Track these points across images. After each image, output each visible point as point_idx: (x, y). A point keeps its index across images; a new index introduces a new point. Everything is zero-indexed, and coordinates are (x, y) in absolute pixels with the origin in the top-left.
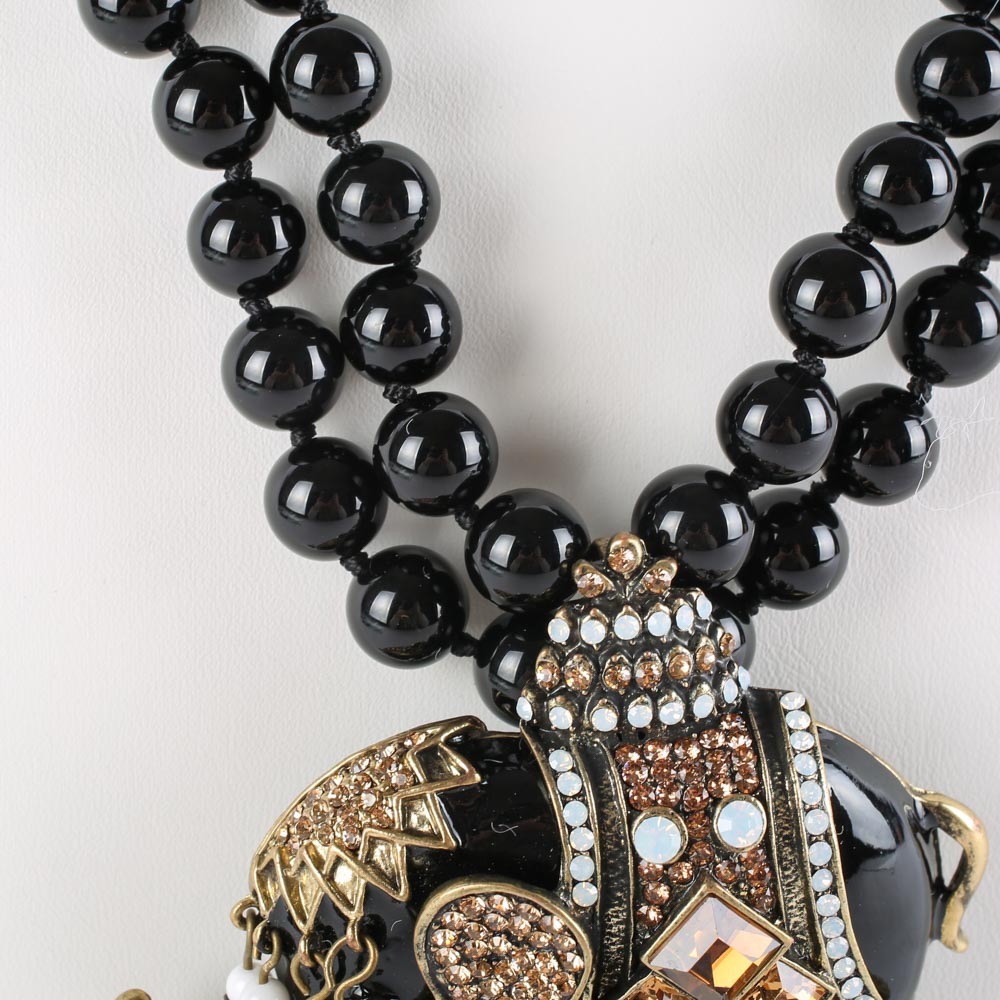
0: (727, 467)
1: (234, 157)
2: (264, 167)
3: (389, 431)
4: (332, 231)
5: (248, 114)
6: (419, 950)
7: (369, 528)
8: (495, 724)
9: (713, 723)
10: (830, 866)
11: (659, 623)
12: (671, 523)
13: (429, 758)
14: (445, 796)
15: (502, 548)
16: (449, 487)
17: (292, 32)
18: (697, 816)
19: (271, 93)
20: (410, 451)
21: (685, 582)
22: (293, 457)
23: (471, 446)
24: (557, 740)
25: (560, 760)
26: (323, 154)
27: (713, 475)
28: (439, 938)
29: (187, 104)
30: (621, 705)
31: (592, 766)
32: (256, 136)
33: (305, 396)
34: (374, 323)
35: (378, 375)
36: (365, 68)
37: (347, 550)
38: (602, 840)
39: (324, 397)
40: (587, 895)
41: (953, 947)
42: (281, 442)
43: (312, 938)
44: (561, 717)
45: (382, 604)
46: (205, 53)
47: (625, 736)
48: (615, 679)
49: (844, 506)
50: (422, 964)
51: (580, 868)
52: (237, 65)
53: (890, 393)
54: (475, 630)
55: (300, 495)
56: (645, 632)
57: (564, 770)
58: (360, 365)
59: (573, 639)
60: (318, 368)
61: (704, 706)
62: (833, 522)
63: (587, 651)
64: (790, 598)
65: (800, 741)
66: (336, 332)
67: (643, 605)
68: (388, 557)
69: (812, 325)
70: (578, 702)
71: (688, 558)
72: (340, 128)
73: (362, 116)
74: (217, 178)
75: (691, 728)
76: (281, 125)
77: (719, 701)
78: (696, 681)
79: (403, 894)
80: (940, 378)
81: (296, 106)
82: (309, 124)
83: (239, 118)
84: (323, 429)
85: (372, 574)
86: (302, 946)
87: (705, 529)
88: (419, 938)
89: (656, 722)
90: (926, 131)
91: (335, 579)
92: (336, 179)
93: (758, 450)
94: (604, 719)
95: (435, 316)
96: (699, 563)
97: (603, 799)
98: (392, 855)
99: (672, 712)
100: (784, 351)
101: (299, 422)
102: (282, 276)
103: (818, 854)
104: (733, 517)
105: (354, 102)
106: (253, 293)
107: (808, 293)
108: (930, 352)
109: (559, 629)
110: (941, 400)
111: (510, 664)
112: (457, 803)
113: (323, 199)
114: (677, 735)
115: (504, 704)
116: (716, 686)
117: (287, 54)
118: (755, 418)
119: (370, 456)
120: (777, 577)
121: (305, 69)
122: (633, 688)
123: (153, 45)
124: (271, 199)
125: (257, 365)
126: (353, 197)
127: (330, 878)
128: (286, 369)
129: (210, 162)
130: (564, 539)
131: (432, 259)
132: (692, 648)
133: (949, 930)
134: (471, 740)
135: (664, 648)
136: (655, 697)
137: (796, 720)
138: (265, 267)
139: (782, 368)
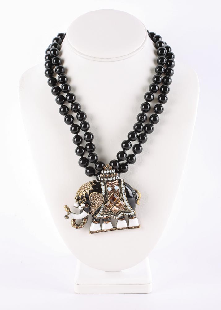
0: (118, 160)
1: (77, 133)
2: (79, 134)
3: (89, 156)
4: (85, 140)
5: (78, 130)
6: (90, 199)
7: (87, 165)
8: (97, 181)
9: (115, 180)
10: (124, 192)
11: (110, 171)
12: (112, 164)
13: (91, 183)
14: (92, 186)
15: (98, 166)
16: (94, 160)
17: (82, 123)
18: (113, 187)
19: (80, 128)
20: (90, 157)
21: (113, 169)
22: (81, 159)
23: (96, 157)
24: (102, 181)
25: (102, 183)
26: (84, 133)
27: (116, 160)
28: (91, 197)
29: (73, 128)
30: (107, 178)
31: (105, 183)
32: (79, 131)
33: (82, 153)
34: (88, 147)
35: (88, 152)
36: (88, 126)
37: (85, 166)
38: (105, 189)
39: (84, 154)
40: (104, 194)
41: (138, 204)
42: (80, 157)
43: (81, 198)
44: (102, 179)
45: (88, 171)
46: (75, 124)
47: (108, 181)
48: (107, 176)
49: (128, 164)
50: (90, 200)
51: (103, 191)
52: (77, 125)
53: (132, 155)
54: (96, 174)
55: (81, 162)
56: (109, 172)
57: (102, 184)
58: (87, 151)
59: (103, 173)
60: (83, 151)
61: (114, 179)
62: (127, 166)
63: (104, 174)
64: (124, 172)
65: (122, 184)
66: (85, 148)
67: (109, 170)
68: (89, 167)
69: (124, 148)
70: (103, 178)
71: (113, 167)
72: (86, 131)
73: (87, 130)
74: (75, 135)
75: (113, 181)
76: (81, 131)
77: (116, 179)
78: (114, 177)
79: (89, 194)
80: (137, 153)
81: (82, 129)
82: (83, 130)
83: (77, 130)
84: (84, 156)
85: (87, 169)
86: (80, 199)
87: (115, 165)
88: (90, 197)
89: (110, 180)
90: (135, 132)
91: (84, 169)
92: (85, 135)
93: (120, 158)
94: (106, 179)
95: (93, 147)
96: (114, 167)
97: (105, 186)
98: (88, 191)
99: (111, 179)
100: (122, 150)
101: (82, 155)
102: (81, 143)
103: (123, 191)
104: (118, 164)
105: (87, 128)
106: (78, 144)
107: (124, 145)
108: (135, 151)
109: (102, 172)
110: (137, 155)
111: (99, 176)
112: (93, 187)
113: (84, 137)
114: (112, 181)
115: (98, 179)
116: (115, 177)
117: (81, 124)
118: (119, 155)
119: (87, 158)
120: (122, 170)
121: (83, 126)
122: (108, 177)
123: (70, 124)
124: (80, 137)
125: (78, 150)
126: (86, 136)
127: (83, 193)
128: (80, 151)
129: (75, 134)
130: (103, 165)
131: (93, 142)
132: (113, 174)
133: (138, 203)
134: (95, 182)
135: (111, 174)
136: (110, 178)
137: (122, 182)
138: (79, 142)
139: (122, 151)
